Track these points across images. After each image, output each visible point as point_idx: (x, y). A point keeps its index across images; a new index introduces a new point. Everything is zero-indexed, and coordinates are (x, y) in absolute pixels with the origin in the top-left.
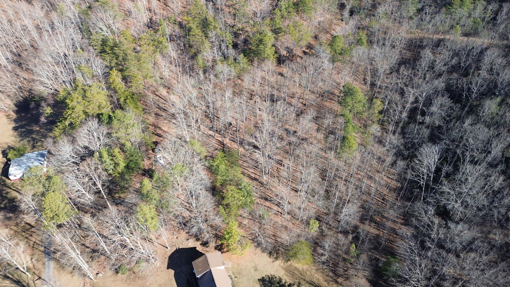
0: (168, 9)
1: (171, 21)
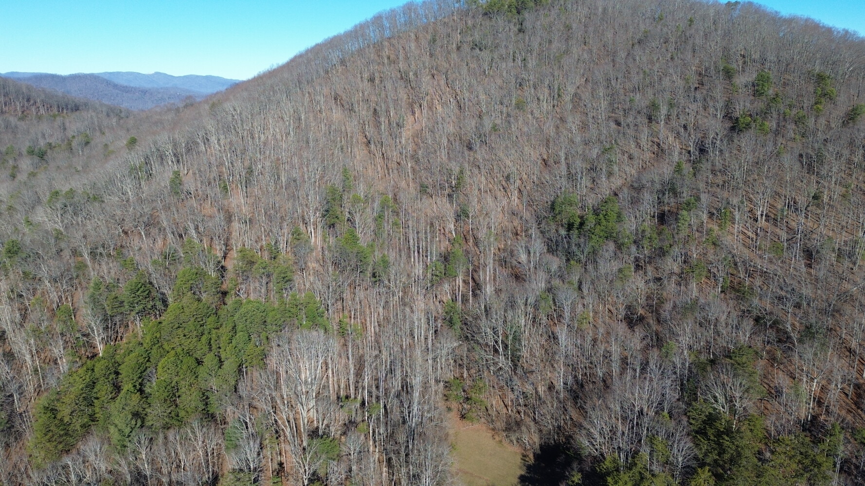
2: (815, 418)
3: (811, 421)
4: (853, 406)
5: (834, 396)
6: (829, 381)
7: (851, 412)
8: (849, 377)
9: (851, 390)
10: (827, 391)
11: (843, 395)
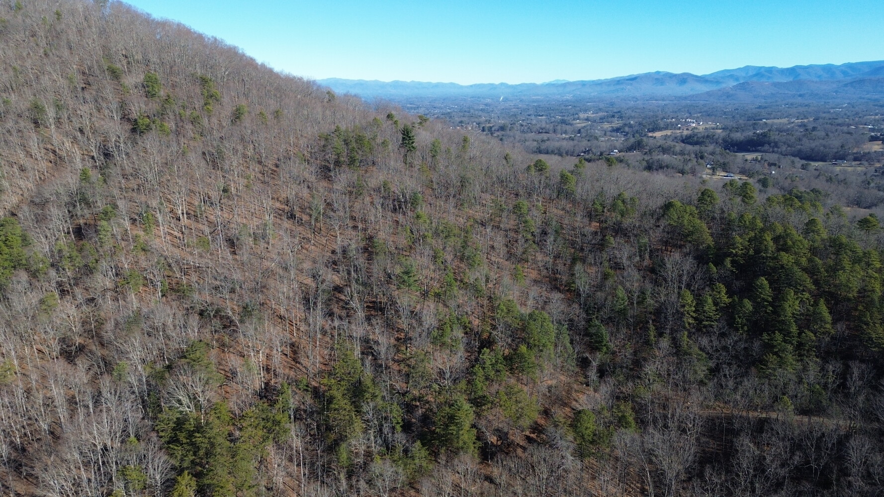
0: (299, 368)
1: (300, 387)
2: (267, 384)
3: (265, 388)
4: (293, 363)
5: (277, 359)
6: (271, 348)
7: (292, 368)
8: (285, 340)
9: (288, 350)
10: (271, 357)
11: (284, 357)
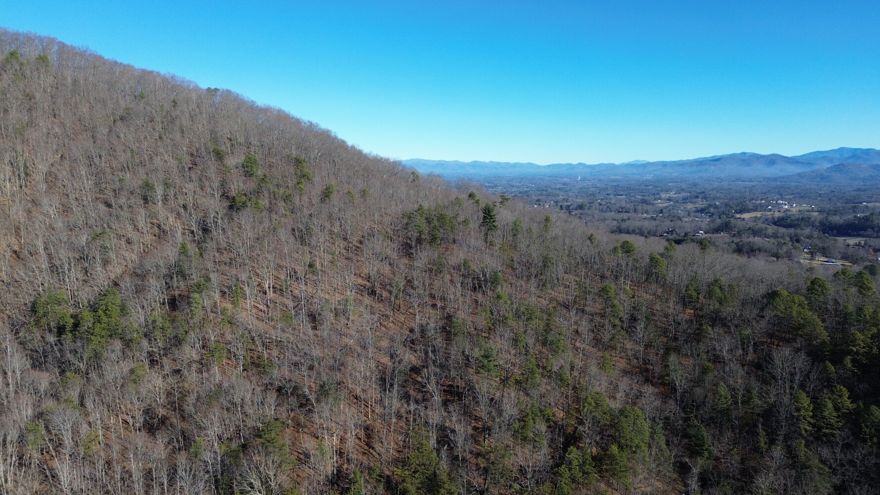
2: (339, 471)
3: (337, 474)
4: (366, 447)
5: (351, 443)
6: (345, 432)
7: (365, 453)
8: (360, 423)
9: (362, 434)
10: (345, 441)
11: (357, 441)
